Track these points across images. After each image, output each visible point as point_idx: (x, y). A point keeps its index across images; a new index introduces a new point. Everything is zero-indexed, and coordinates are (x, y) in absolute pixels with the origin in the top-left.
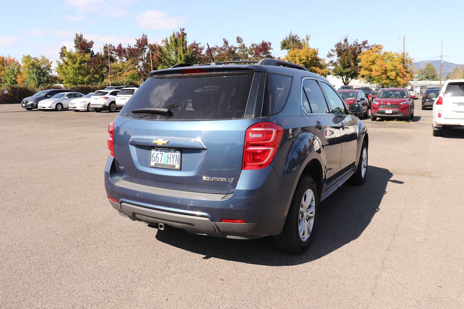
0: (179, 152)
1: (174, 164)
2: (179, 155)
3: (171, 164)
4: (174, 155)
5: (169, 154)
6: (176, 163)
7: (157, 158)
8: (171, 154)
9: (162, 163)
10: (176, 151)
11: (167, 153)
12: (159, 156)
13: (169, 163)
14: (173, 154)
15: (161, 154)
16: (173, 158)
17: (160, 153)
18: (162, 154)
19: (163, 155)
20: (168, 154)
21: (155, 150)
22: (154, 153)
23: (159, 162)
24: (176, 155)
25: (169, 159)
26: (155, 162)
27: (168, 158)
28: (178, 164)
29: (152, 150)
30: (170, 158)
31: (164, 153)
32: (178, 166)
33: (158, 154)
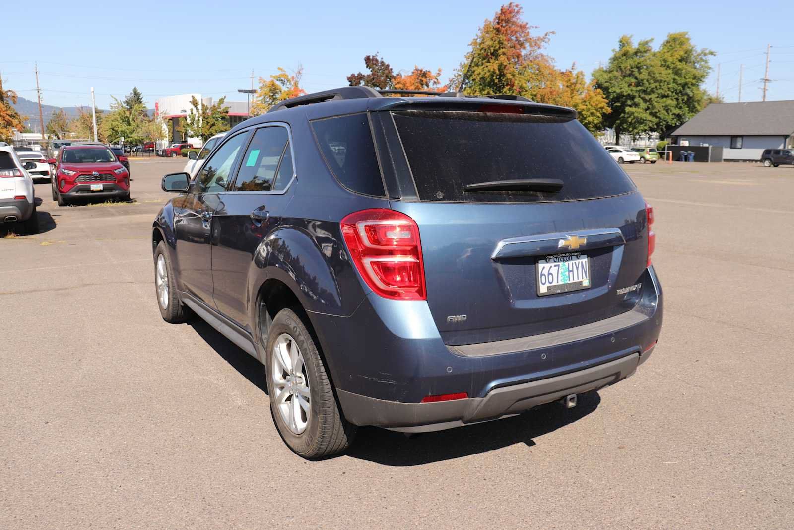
0: (586, 256)
1: (580, 279)
2: (586, 262)
3: (576, 280)
4: (579, 262)
5: (570, 263)
6: (583, 278)
7: (550, 276)
8: (572, 263)
9: (560, 283)
10: (581, 256)
11: (567, 263)
12: (554, 270)
13: (572, 281)
14: (577, 262)
15: (557, 267)
16: (577, 268)
17: (555, 266)
18: (558, 266)
19: (560, 268)
20: (568, 264)
21: (544, 261)
22: (544, 268)
23: (555, 283)
24: (582, 262)
25: (571, 273)
26: (548, 284)
27: (569, 271)
28: (586, 278)
29: (540, 261)
30: (572, 271)
31: (561, 264)
32: (586, 283)
33: (551, 267)
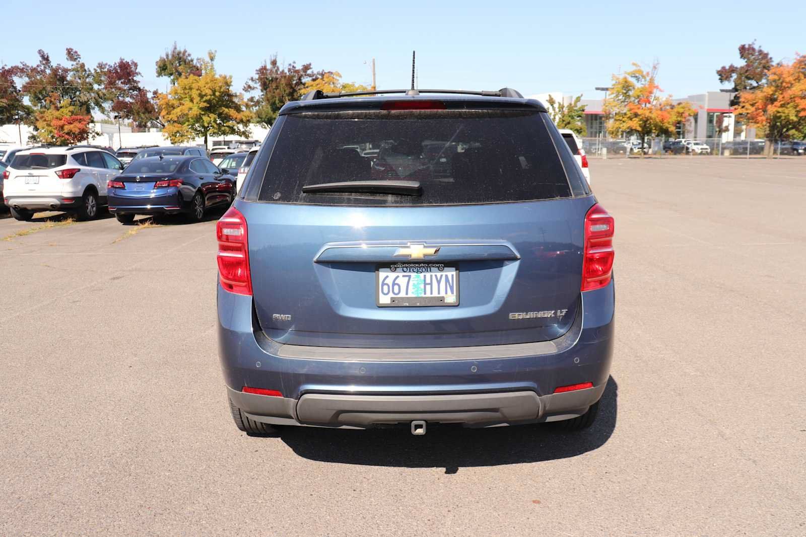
0: (454, 269)
1: (442, 294)
2: (453, 275)
3: (435, 294)
4: (442, 276)
5: (428, 275)
6: (446, 293)
7: (396, 288)
8: (431, 276)
9: (410, 295)
10: (445, 268)
11: (423, 274)
12: (402, 281)
13: (428, 295)
14: (439, 274)
15: (407, 278)
16: (439, 282)
17: (404, 276)
18: (410, 277)
19: (411, 279)
20: (425, 276)
21: (388, 269)
22: (387, 277)
23: (403, 294)
24: (446, 276)
25: (428, 287)
26: (391, 295)
27: (425, 284)
28: (452, 293)
29: (380, 270)
30: (431, 284)
31: (413, 275)
32: (451, 299)
33: (398, 277)
